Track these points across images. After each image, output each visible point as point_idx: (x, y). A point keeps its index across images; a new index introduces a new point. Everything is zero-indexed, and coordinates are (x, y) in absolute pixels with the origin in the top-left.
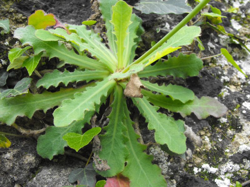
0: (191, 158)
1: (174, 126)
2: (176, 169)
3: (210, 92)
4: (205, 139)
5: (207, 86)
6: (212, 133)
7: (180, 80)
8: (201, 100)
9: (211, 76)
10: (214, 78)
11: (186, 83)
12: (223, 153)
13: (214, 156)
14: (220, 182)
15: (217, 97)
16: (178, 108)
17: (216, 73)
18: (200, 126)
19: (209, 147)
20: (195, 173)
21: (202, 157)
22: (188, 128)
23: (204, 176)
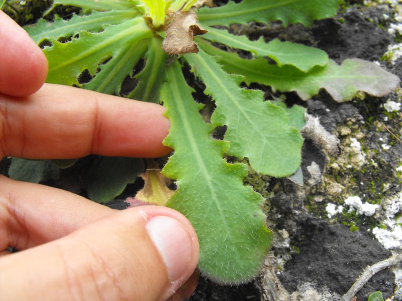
0: (320, 183)
1: (278, 113)
2: (286, 206)
3: (364, 50)
4: (352, 145)
5: (358, 41)
6: (368, 133)
7: (300, 32)
8: (343, 66)
9: (366, 23)
10: (372, 26)
11: (313, 37)
12: (391, 175)
13: (372, 179)
14: (385, 234)
15: (379, 61)
16: (293, 83)
17: (377, 16)
18: (339, 117)
19: (361, 161)
20: (329, 216)
21: (345, 182)
22: (310, 119)
23: (349, 222)
